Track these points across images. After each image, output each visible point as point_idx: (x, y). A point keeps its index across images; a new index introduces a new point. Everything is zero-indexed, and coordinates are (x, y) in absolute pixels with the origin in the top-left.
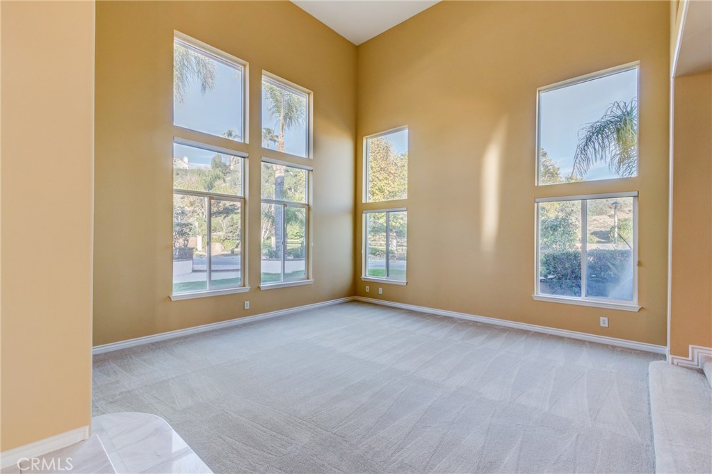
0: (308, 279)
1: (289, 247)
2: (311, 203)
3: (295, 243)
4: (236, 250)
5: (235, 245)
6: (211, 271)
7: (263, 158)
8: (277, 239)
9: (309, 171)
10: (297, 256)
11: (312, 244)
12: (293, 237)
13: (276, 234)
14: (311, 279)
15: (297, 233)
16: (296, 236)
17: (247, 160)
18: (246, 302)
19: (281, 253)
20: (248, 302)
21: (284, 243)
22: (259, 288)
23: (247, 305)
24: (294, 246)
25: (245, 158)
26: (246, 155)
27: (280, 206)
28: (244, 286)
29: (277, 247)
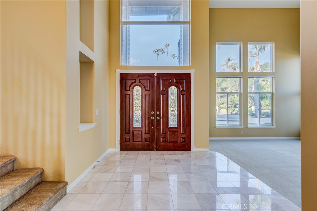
0: (273, 126)
1: (263, 111)
2: (274, 92)
3: (266, 109)
4: (233, 112)
5: (233, 110)
6: (228, 121)
7: (249, 76)
8: (255, 107)
9: (272, 77)
10: (267, 116)
11: (274, 110)
12: (266, 106)
13: (255, 105)
14: (274, 126)
15: (268, 104)
16: (267, 106)
17: (242, 79)
18: (242, 132)
19: (258, 114)
20: (243, 132)
21: (260, 110)
22: (248, 127)
23: (242, 133)
24: (266, 111)
25: (241, 78)
26: (242, 76)
27: (257, 94)
28: (241, 126)
29: (255, 111)
